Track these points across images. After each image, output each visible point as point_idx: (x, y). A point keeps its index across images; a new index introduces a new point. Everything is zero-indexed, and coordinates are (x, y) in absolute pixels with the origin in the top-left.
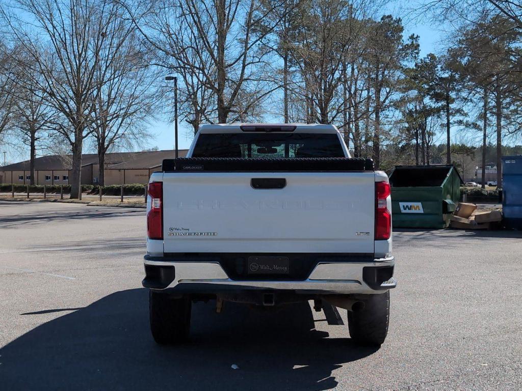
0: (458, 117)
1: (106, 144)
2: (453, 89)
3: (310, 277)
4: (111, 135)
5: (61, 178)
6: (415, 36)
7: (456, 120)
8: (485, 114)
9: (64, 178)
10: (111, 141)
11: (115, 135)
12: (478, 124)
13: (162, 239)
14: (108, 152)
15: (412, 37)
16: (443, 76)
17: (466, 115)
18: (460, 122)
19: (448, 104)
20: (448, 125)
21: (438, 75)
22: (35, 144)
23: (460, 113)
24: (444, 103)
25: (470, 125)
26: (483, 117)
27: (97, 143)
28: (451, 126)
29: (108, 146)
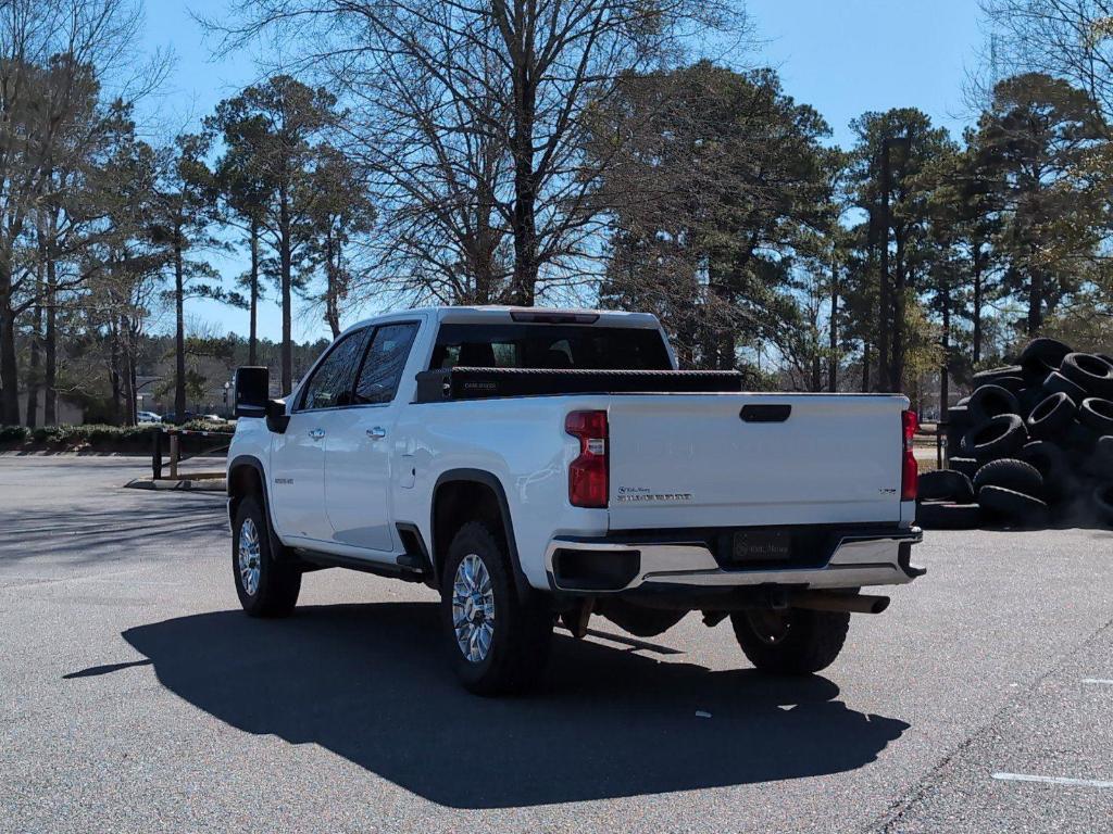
0: (199, 280)
2: (189, 221)
3: (831, 562)
6: (124, 103)
7: (195, 286)
8: (254, 275)
12: (241, 294)
13: (606, 506)
15: (118, 105)
16: (167, 191)
17: (214, 274)
18: (204, 290)
19: (178, 250)
20: (179, 294)
21: (157, 188)
23: (204, 271)
24: (170, 248)
25: (225, 297)
26: (251, 280)
28: (184, 297)
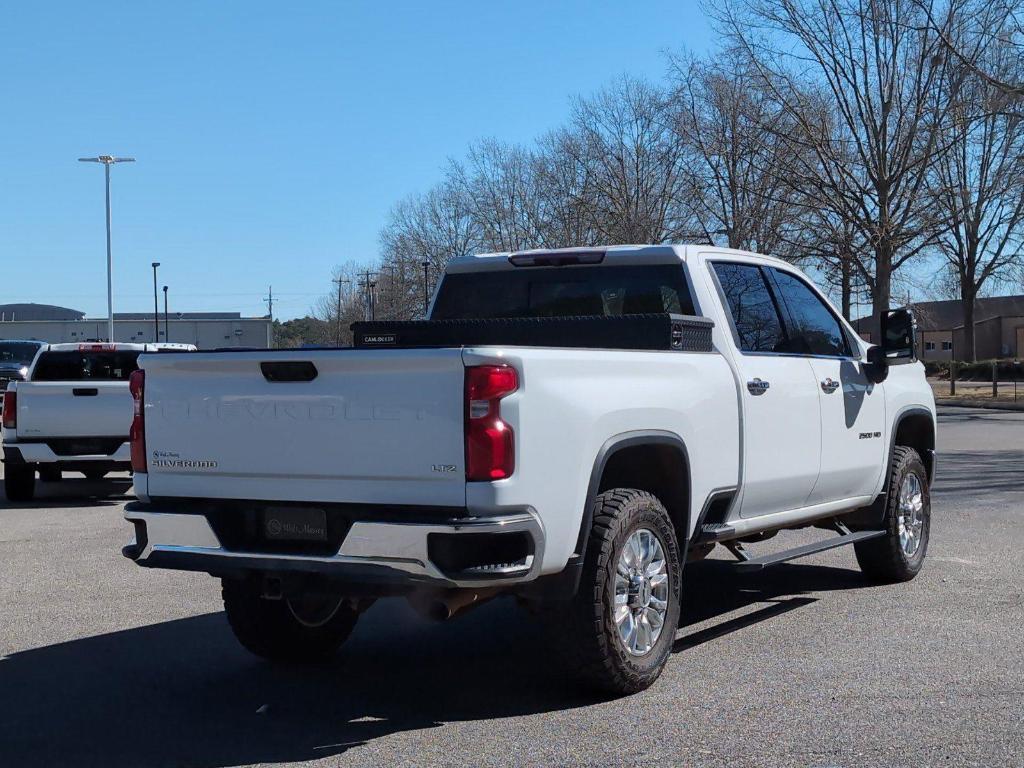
1: (977, 277)
3: (341, 551)
4: (987, 258)
5: (938, 346)
9: (945, 346)
10: (988, 270)
11: (995, 258)
13: (146, 471)
14: (979, 295)
22: (851, 282)
27: (959, 276)
29: (981, 281)
